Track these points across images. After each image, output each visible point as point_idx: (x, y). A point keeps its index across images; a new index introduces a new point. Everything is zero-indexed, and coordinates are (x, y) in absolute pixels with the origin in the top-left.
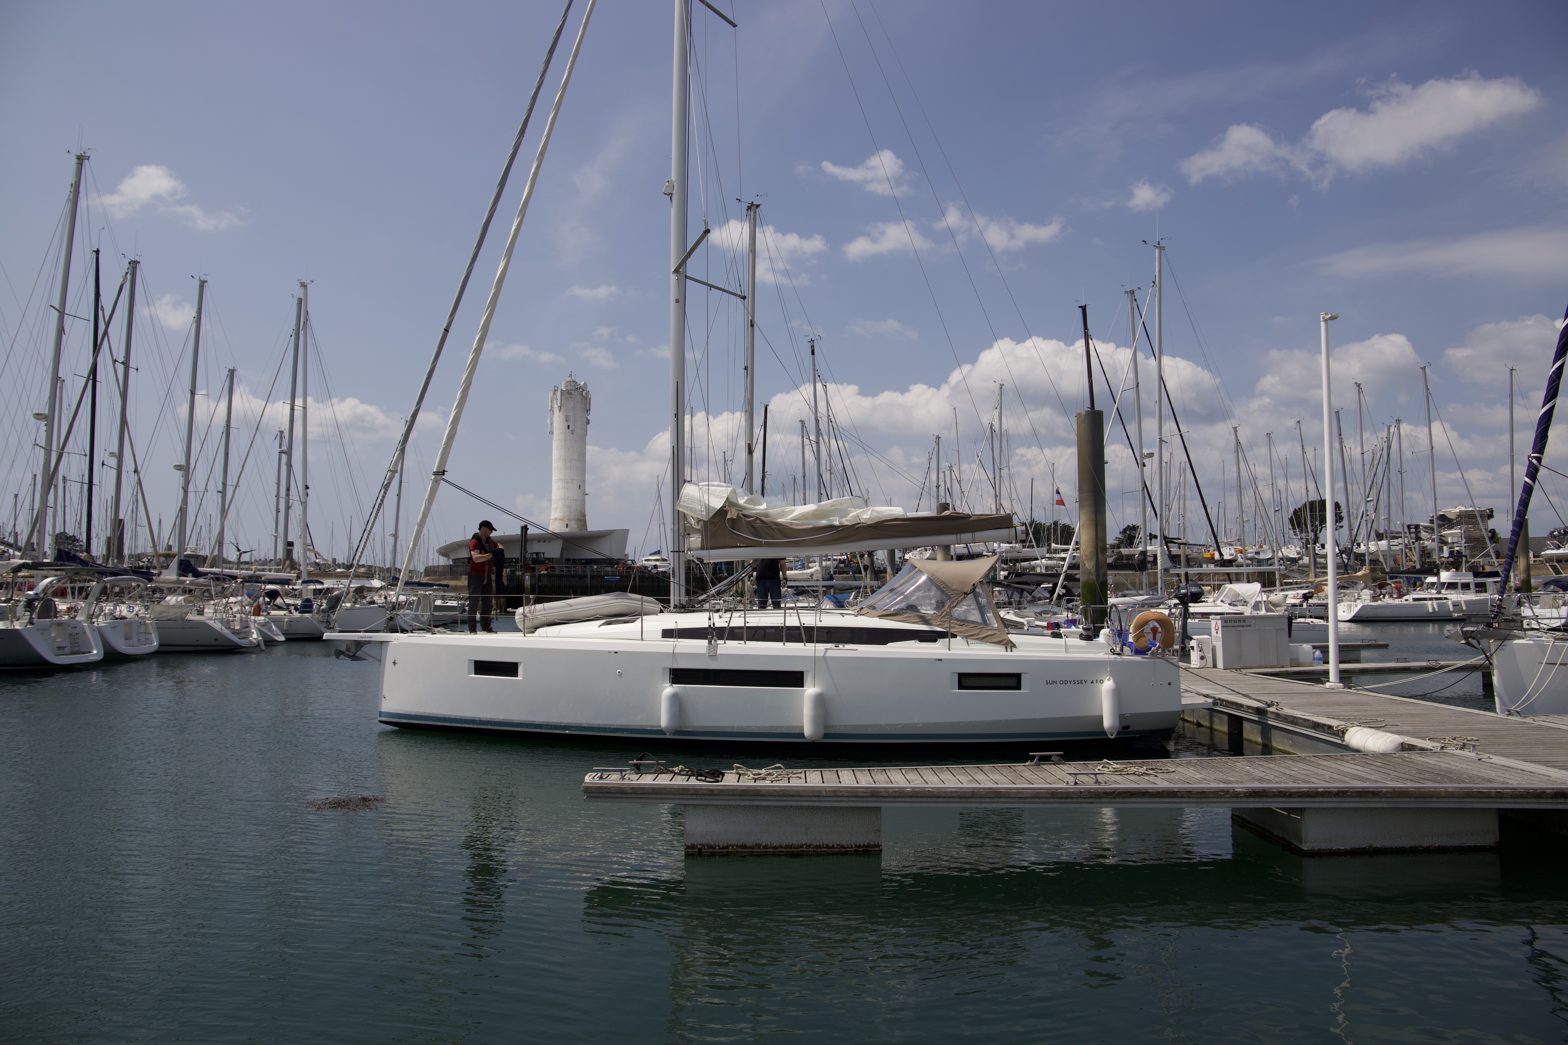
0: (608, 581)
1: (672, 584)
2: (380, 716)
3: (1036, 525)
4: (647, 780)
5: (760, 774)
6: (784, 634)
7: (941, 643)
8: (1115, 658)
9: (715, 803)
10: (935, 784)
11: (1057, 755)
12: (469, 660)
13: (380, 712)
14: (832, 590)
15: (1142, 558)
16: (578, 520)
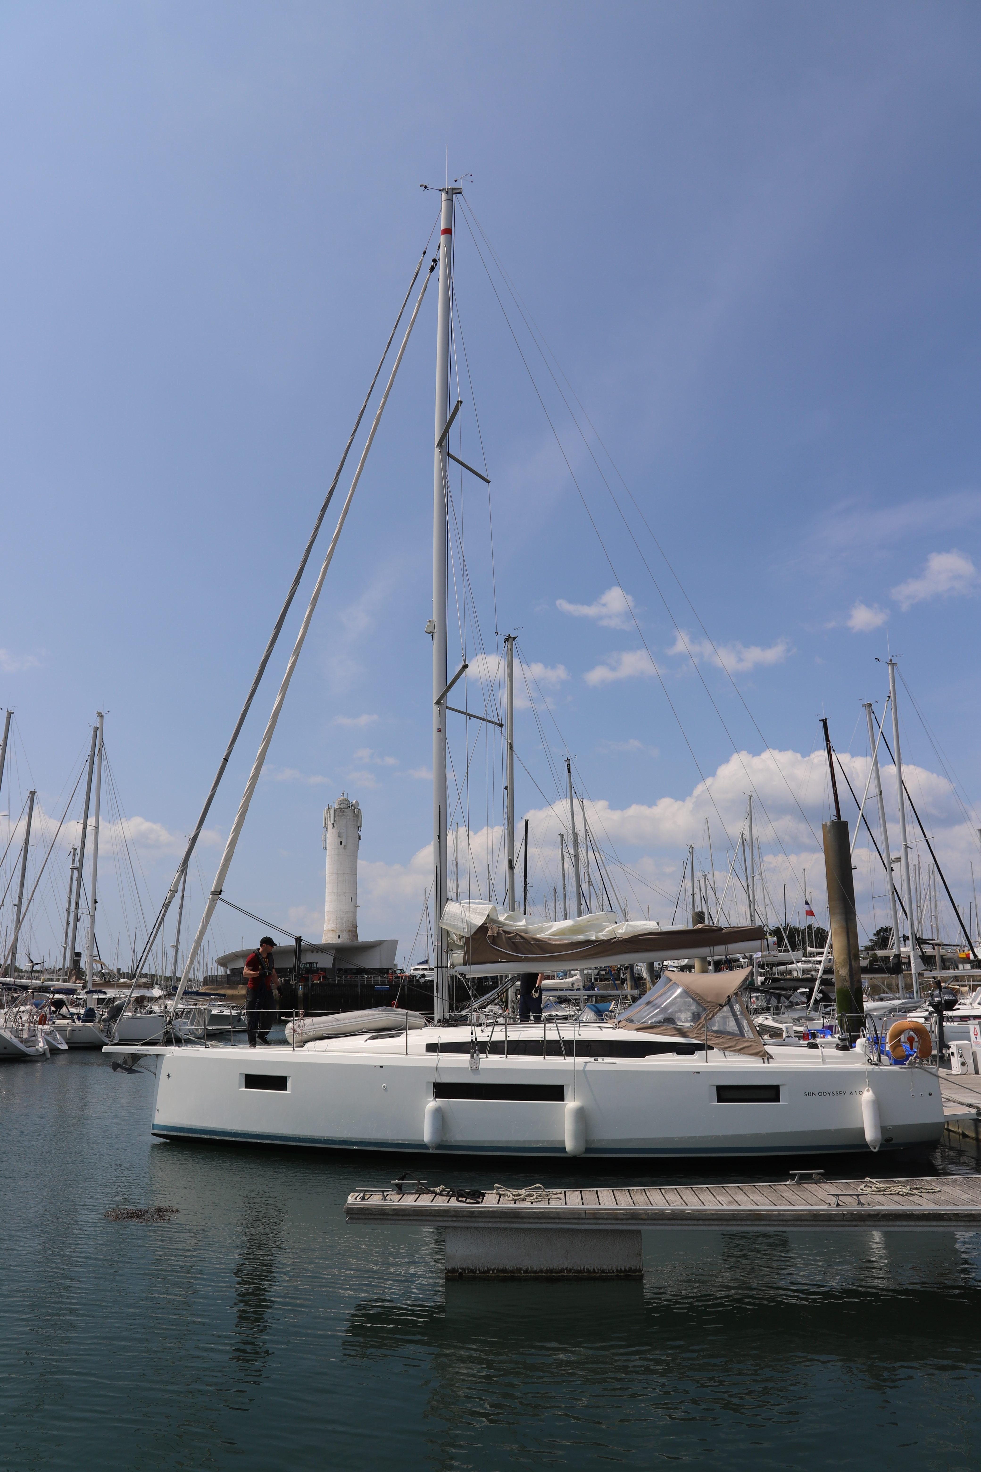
0: (378, 991)
1: (436, 999)
2: (153, 1129)
3: (791, 929)
4: (409, 1201)
5: (520, 1195)
6: (544, 1047)
7: (699, 1055)
8: (873, 1069)
9: (475, 1225)
10: (695, 1206)
11: (818, 1174)
12: (240, 1074)
13: (153, 1125)
14: (594, 999)
15: (896, 961)
16: (349, 931)
